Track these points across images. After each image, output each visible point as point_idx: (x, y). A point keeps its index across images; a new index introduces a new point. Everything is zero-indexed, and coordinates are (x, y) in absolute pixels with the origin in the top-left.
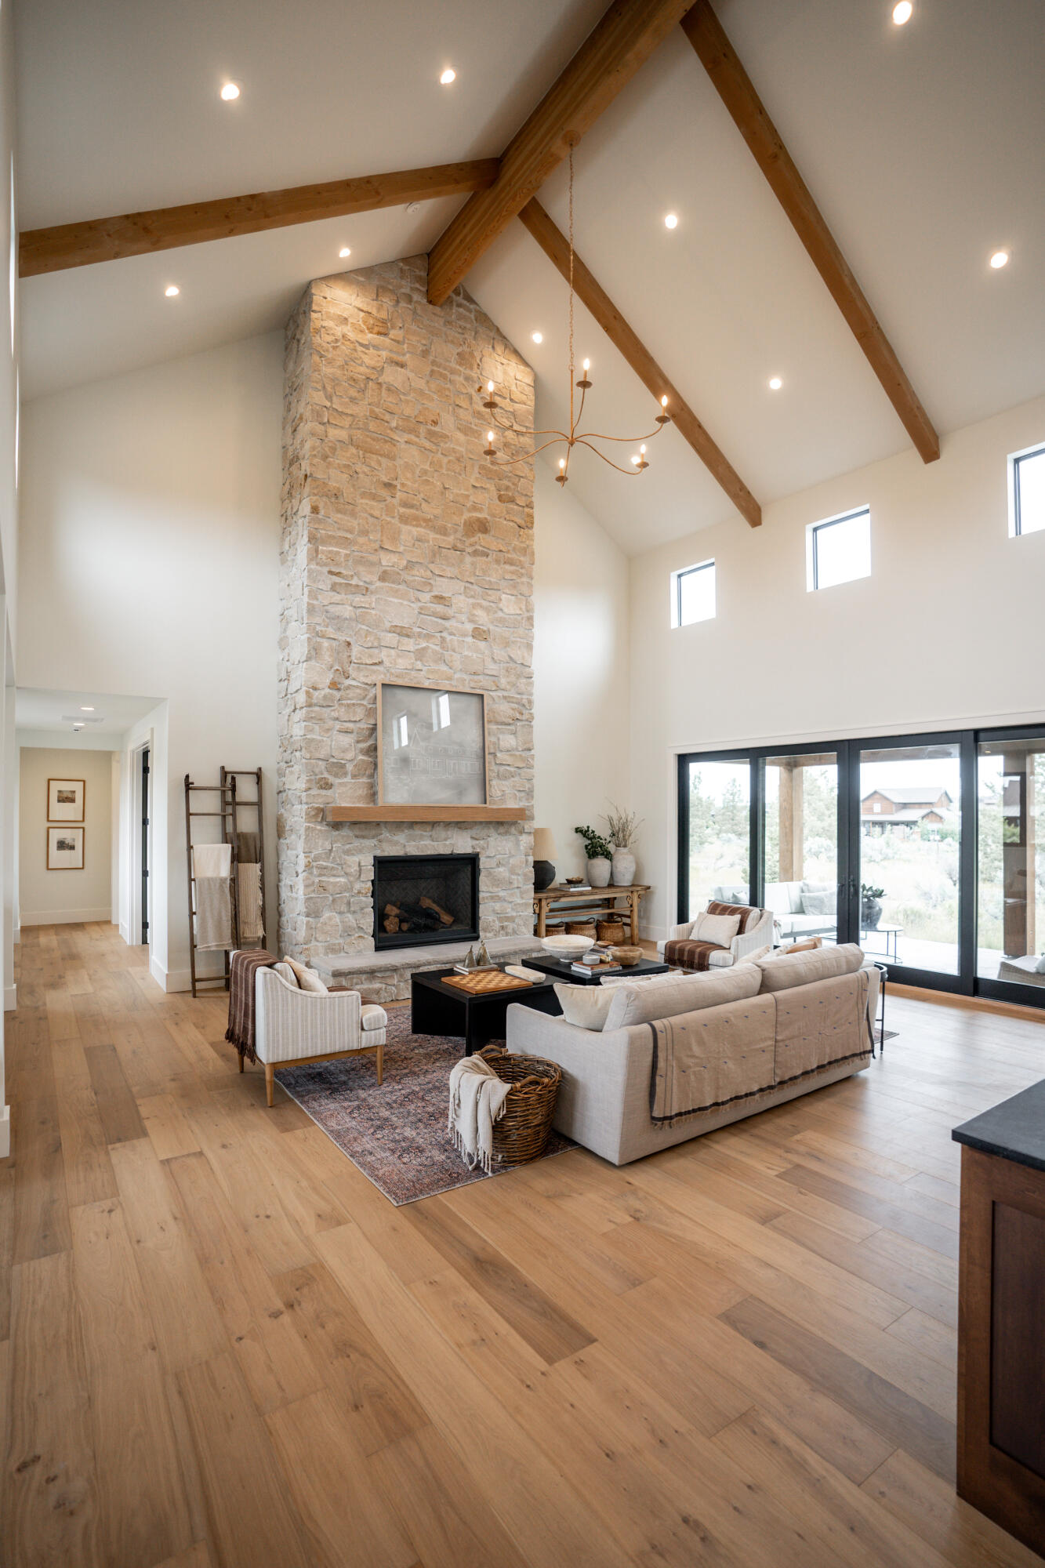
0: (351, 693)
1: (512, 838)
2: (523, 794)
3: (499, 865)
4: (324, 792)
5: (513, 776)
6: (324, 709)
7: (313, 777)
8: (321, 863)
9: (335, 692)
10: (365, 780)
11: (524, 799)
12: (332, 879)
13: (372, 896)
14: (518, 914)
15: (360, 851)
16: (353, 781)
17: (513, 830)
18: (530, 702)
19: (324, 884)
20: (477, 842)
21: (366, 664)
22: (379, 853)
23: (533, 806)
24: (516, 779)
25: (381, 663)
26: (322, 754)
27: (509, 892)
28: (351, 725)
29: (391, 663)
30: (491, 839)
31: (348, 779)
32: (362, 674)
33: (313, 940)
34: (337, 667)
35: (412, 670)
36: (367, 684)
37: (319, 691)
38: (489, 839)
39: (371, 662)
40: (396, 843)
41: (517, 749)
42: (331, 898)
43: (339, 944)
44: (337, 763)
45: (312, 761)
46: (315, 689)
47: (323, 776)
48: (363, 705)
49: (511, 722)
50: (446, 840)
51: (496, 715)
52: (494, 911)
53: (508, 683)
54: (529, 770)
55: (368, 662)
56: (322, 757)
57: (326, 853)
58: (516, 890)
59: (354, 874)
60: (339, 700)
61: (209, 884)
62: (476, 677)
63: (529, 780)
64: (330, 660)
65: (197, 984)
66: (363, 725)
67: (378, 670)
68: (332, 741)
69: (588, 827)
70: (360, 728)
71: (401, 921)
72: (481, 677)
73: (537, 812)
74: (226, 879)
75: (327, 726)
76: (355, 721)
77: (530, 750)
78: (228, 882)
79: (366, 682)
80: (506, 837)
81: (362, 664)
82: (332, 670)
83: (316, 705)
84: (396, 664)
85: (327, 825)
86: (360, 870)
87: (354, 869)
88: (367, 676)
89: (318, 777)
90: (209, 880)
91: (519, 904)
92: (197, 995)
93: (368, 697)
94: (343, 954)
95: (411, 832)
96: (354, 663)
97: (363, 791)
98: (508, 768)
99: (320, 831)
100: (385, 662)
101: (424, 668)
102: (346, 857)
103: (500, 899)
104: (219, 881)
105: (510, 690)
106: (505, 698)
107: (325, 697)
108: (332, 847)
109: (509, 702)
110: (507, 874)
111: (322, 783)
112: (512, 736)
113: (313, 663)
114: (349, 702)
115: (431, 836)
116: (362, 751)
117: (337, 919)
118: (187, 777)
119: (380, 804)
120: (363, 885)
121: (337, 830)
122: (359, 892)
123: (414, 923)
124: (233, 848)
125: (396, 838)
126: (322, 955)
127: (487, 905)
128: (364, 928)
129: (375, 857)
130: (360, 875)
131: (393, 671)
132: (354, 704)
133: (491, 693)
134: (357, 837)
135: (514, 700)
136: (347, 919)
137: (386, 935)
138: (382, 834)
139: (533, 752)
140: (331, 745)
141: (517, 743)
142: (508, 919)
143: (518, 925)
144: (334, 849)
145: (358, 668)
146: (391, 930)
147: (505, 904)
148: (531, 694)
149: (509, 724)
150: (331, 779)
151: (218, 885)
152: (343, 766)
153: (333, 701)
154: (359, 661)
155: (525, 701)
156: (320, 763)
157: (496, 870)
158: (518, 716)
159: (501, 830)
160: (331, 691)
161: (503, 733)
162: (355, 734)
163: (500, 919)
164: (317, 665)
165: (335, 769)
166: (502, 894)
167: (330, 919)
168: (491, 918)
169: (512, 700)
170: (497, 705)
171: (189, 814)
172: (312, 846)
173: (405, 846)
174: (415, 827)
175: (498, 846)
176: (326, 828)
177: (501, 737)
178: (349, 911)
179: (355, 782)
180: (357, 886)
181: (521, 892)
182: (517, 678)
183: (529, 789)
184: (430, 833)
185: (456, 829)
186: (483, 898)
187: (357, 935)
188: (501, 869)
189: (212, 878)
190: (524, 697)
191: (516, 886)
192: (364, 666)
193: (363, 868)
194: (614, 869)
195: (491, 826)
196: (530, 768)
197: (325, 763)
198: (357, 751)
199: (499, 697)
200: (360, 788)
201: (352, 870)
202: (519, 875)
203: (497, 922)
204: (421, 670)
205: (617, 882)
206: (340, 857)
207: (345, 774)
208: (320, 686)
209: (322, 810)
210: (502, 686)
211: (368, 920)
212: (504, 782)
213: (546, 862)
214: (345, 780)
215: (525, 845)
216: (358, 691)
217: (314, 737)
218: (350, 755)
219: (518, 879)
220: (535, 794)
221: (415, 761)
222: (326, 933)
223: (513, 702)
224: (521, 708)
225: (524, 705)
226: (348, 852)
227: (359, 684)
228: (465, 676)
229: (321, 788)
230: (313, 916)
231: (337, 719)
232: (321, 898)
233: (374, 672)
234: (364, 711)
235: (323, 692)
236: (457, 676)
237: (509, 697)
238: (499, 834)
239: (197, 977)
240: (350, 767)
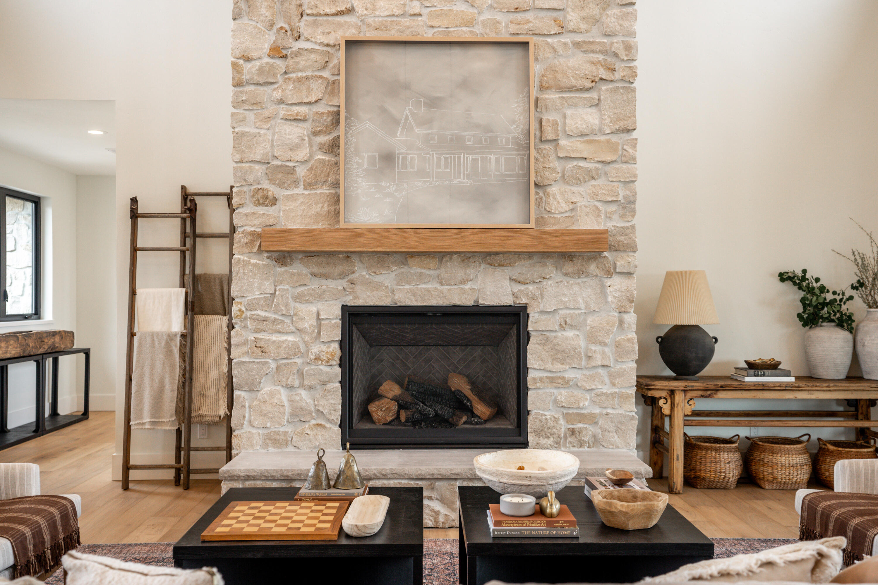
0: (302, 61)
1: (593, 282)
2: (613, 208)
3: (564, 326)
4: (261, 210)
5: (593, 178)
6: (261, 88)
7: (245, 189)
8: (258, 312)
9: (279, 62)
10: (325, 190)
11: (615, 217)
12: (274, 337)
13: (340, 365)
14: (604, 412)
15: (320, 296)
16: (306, 192)
17: (593, 268)
18: (628, 48)
19: (262, 344)
20: (523, 287)
21: (326, 15)
22: (351, 301)
23: (633, 227)
24: (601, 182)
25: (350, 11)
26: (258, 154)
27: (587, 373)
28: (303, 110)
29: (366, 9)
30: (549, 286)
31: (300, 190)
32: (320, 30)
33: (246, 423)
34: (281, 24)
35: (403, 15)
36: (328, 45)
37: (253, 62)
38: (545, 282)
39: (333, 11)
40: (378, 286)
41: (601, 131)
42: (273, 365)
43: (286, 433)
44: (281, 166)
45: (243, 165)
46: (248, 59)
47: (259, 187)
48: (321, 77)
49: (589, 84)
50: (464, 282)
51: (559, 76)
52: (556, 401)
53: (583, 18)
54: (625, 166)
55: (328, 11)
56: (258, 158)
57: (266, 299)
58: (600, 370)
59: (309, 330)
60: (285, 73)
61: (153, 341)
62: (520, 16)
63: (625, 183)
64: (267, 14)
65: (131, 472)
66: (322, 108)
67: (346, 22)
68: (274, 135)
69: (804, 271)
70: (317, 113)
71: (401, 407)
72: (529, 16)
73: (640, 239)
74: (175, 335)
75: (266, 113)
76: (309, 103)
77: (629, 131)
78: (178, 338)
79: (326, 42)
80: (580, 281)
81: (320, 15)
82: (275, 29)
83: (248, 83)
84: (375, 9)
85: (268, 258)
86: (320, 326)
87: (309, 323)
88: (329, 33)
89: (253, 188)
90: (152, 335)
91: (602, 394)
92: (131, 486)
93: (331, 65)
94: (291, 449)
95: (405, 269)
96: (308, 15)
97: (324, 208)
98: (582, 164)
99: (255, 265)
100: (356, 9)
101: (425, 11)
102: (298, 305)
103: (566, 383)
104: (165, 338)
105: (587, 31)
106: (577, 45)
107: (261, 70)
108: (275, 291)
109: (585, 52)
110: (582, 343)
111: (259, 196)
112: (594, 110)
113: (245, 21)
114: (300, 74)
115: (438, 276)
116: (321, 147)
117: (284, 395)
118: (134, 201)
119: (342, 225)
120: (324, 348)
121: (284, 264)
122: (317, 359)
123: (420, 412)
124: (187, 293)
125: (378, 279)
126: (258, 448)
127: (541, 392)
128: (325, 412)
129: (344, 308)
130: (319, 333)
131: (370, 20)
132: (307, 78)
133: (549, 40)
134: (314, 275)
135: (597, 48)
136: (297, 398)
137: (368, 426)
138: (354, 272)
139: (635, 134)
140: (272, 141)
141: (601, 119)
142: (582, 418)
143: (604, 430)
144: (277, 293)
145: (315, 22)
146: (379, 420)
147: (578, 393)
148: (633, 34)
149: (588, 90)
150: (273, 190)
151: (163, 343)
152: (291, 171)
153: (274, 75)
154: (314, 12)
155: (618, 46)
156: (257, 167)
157: (559, 334)
158: (603, 73)
159: (569, 267)
160: (271, 61)
161: (575, 106)
162: (310, 122)
163: (566, 416)
164: (251, 23)
165: (279, 176)
166: (570, 375)
167: (272, 394)
168: (548, 415)
169: (591, 47)
170: (561, 60)
171: (134, 249)
172: (245, 288)
173: (393, 291)
174: (411, 261)
175: (564, 295)
176: (267, 262)
177: (569, 112)
178: (302, 386)
179: (309, 194)
180: (316, 349)
181: (610, 375)
182: (604, 9)
183: (625, 197)
184: (437, 272)
185: (483, 266)
186: (534, 379)
187: (313, 422)
188: (570, 334)
189: (158, 334)
190: (620, 39)
191: (599, 363)
192: (325, 18)
193: (323, 322)
194: (859, 348)
195: (550, 263)
196: (626, 162)
197: (264, 167)
198: (315, 148)
199: (565, 44)
200: (317, 203)
201: (306, 325)
202: (605, 345)
203: (562, 422)
204: (420, 15)
205: (869, 373)
206: (287, 305)
207: (296, 183)
208: (254, 55)
209: (259, 236)
210: (571, 26)
211: (332, 401)
212: (574, 189)
213: (696, 327)
214: (295, 191)
215: (617, 294)
216: (313, 56)
217: (247, 129)
218: (302, 154)
219: (604, 352)
220: (638, 206)
221: (404, 159)
222: (265, 415)
223: (593, 52)
224: (610, 59)
225: (616, 55)
226: (299, 298)
227: (317, 47)
228: (499, 17)
229: (258, 203)
230: (246, 388)
231: (281, 102)
232: (258, 363)
233: (340, 25)
234: (324, 86)
235: (257, 63)
236: (486, 16)
237: (584, 42)
238: (566, 274)
239: (132, 462)
240: (301, 171)
